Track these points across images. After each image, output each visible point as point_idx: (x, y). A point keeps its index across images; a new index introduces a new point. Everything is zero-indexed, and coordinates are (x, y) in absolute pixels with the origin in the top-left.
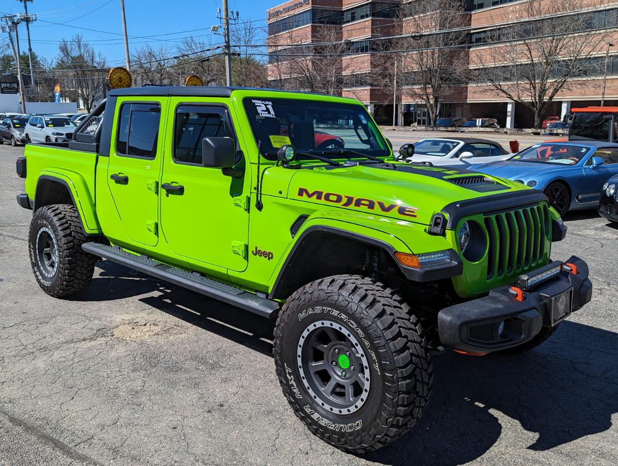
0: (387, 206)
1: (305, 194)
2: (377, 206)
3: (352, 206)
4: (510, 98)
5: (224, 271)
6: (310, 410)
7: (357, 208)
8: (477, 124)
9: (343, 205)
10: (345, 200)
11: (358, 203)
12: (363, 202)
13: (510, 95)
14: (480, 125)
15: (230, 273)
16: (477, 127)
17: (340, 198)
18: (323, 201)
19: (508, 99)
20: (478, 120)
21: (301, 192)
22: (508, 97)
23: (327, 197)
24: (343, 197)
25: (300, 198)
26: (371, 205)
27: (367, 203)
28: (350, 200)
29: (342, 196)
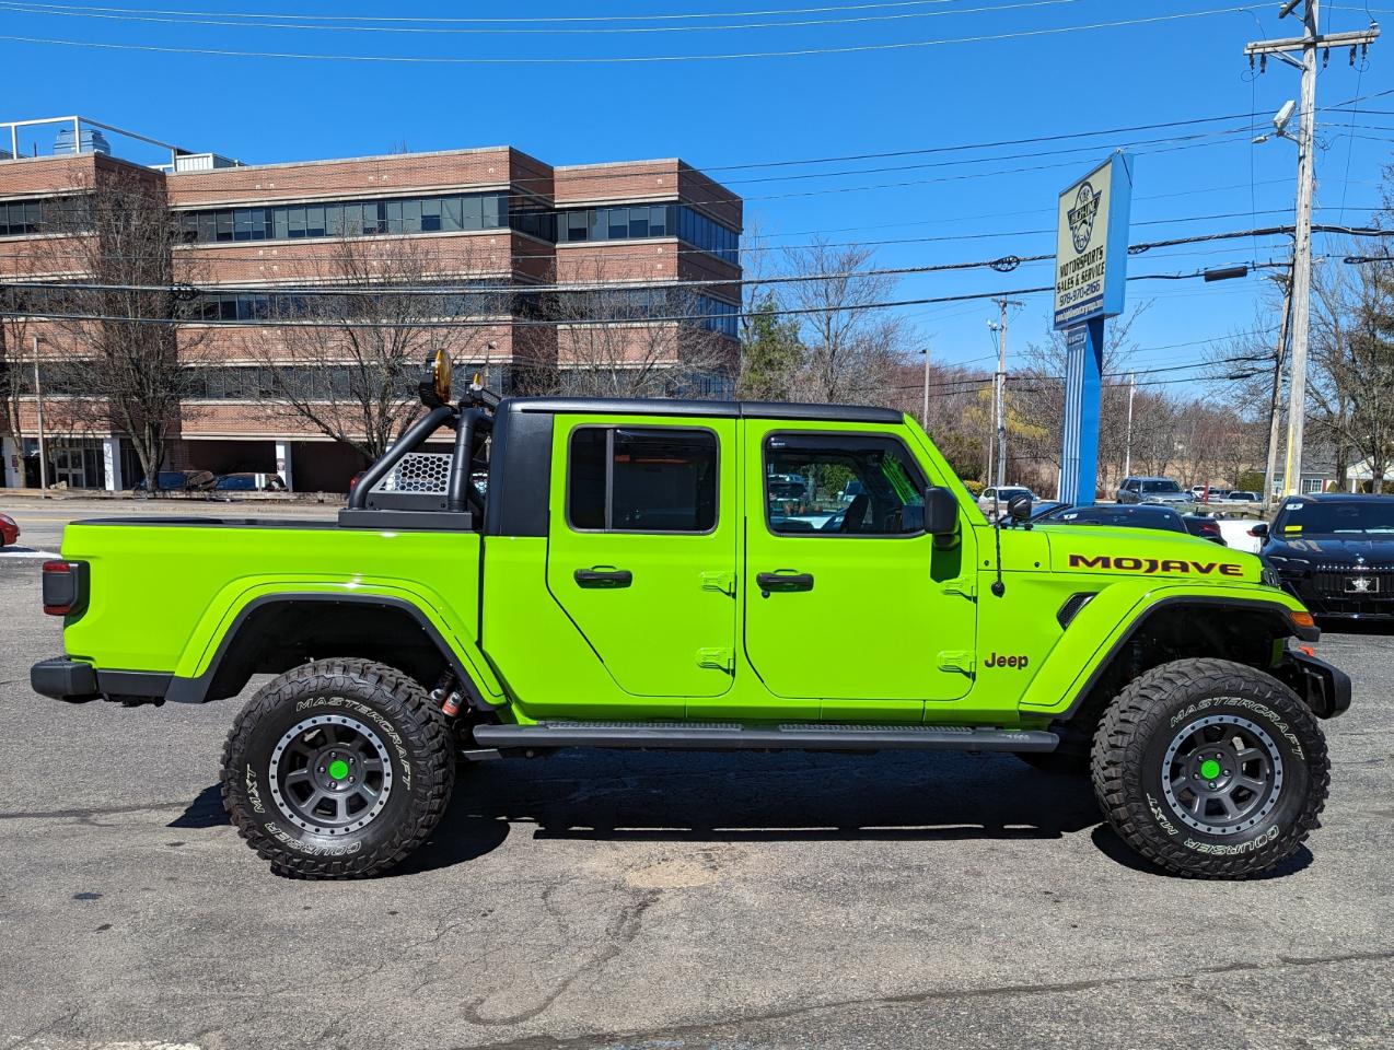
0: (1204, 566)
1: (1081, 563)
2: (1191, 567)
3: (1159, 571)
4: (327, 433)
5: (919, 705)
6: (1194, 844)
7: (1166, 573)
8: (257, 485)
9: (1147, 571)
10: (1146, 566)
11: (1166, 566)
12: (1172, 565)
13: (327, 428)
14: (264, 486)
15: (930, 706)
16: (256, 490)
17: (1138, 564)
18: (1113, 569)
19: (324, 435)
20: (257, 475)
21: (1074, 560)
22: (323, 432)
23: (1118, 563)
24: (1144, 563)
25: (1074, 569)
26: (1184, 567)
27: (1178, 565)
28: (1153, 565)
29: (1141, 559)
